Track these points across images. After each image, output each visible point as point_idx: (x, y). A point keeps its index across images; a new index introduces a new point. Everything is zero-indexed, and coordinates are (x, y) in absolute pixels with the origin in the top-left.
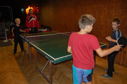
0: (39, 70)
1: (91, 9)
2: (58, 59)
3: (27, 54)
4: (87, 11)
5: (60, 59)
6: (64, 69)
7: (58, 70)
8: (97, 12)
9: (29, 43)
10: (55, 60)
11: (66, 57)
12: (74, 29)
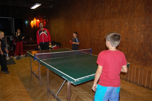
0: (52, 93)
1: (109, 24)
2: (79, 80)
3: (36, 75)
4: (105, 26)
5: (81, 79)
6: (80, 92)
7: (73, 94)
8: (117, 27)
9: (39, 61)
10: (75, 81)
11: (87, 77)
12: (89, 46)
